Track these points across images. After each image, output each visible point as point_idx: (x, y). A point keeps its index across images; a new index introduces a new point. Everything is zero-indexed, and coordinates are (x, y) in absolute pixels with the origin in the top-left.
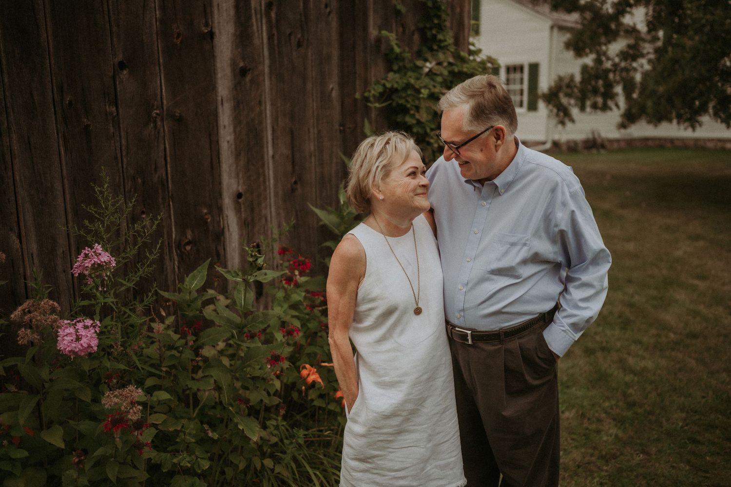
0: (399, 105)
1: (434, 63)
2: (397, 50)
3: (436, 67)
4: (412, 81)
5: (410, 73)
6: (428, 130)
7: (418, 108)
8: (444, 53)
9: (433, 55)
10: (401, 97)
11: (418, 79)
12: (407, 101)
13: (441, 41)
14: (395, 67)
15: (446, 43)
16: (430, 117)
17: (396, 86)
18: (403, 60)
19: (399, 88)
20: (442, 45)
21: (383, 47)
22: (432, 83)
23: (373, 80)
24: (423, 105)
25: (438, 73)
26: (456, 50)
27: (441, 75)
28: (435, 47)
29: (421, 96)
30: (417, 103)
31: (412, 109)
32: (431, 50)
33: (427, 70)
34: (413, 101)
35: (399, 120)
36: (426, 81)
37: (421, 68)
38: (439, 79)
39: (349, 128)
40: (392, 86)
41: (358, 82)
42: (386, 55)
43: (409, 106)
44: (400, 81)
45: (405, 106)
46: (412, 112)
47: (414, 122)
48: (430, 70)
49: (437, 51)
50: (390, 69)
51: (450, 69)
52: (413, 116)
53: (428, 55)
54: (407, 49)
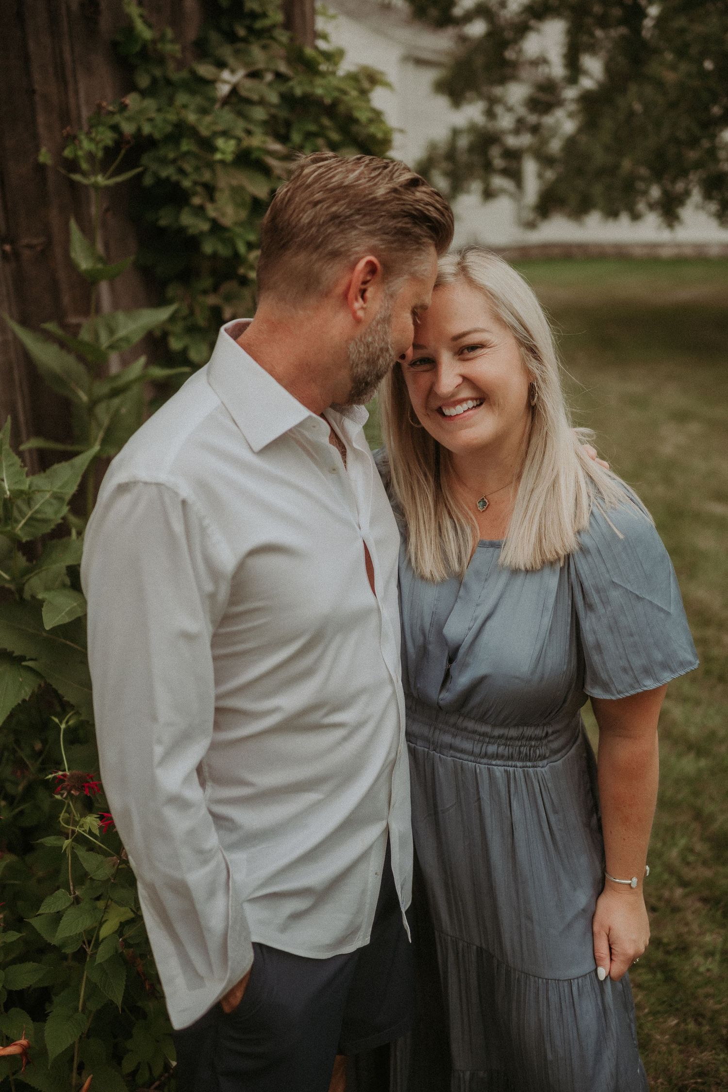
0: (161, 182)
1: (241, 73)
2: (146, 33)
3: (249, 83)
4: (191, 117)
5: (182, 98)
6: (242, 248)
7: (210, 190)
8: (264, 47)
9: (237, 53)
10: (164, 161)
11: (203, 111)
12: (181, 171)
13: (254, 16)
14: (144, 81)
15: (267, 22)
16: (243, 214)
17: (147, 129)
18: (161, 60)
19: (157, 135)
20: (259, 25)
21: (105, 23)
22: (241, 124)
23: (85, 113)
24: (225, 181)
25: (255, 97)
26: (292, 39)
27: (262, 102)
28: (242, 32)
29: (218, 156)
30: (207, 176)
31: (195, 194)
32: (232, 38)
33: (224, 89)
34: (197, 169)
35: (163, 222)
36: (226, 117)
37: (211, 83)
38: (259, 114)
39: (30, 247)
40: (139, 129)
41: (41, 119)
42: (115, 44)
43: (186, 183)
44: (159, 118)
45: (177, 185)
46: (196, 201)
47: (205, 227)
48: (234, 91)
49: (245, 40)
50: (130, 87)
51: (283, 88)
52: (200, 210)
53: (226, 52)
54: (170, 33)
